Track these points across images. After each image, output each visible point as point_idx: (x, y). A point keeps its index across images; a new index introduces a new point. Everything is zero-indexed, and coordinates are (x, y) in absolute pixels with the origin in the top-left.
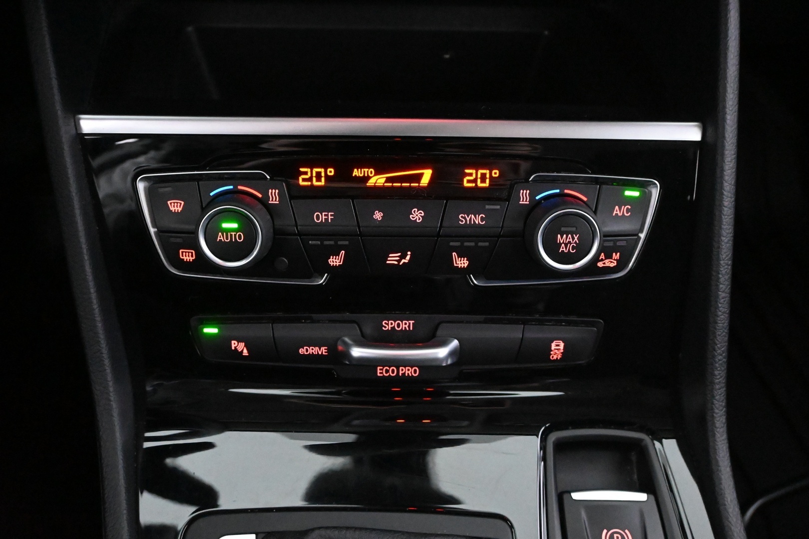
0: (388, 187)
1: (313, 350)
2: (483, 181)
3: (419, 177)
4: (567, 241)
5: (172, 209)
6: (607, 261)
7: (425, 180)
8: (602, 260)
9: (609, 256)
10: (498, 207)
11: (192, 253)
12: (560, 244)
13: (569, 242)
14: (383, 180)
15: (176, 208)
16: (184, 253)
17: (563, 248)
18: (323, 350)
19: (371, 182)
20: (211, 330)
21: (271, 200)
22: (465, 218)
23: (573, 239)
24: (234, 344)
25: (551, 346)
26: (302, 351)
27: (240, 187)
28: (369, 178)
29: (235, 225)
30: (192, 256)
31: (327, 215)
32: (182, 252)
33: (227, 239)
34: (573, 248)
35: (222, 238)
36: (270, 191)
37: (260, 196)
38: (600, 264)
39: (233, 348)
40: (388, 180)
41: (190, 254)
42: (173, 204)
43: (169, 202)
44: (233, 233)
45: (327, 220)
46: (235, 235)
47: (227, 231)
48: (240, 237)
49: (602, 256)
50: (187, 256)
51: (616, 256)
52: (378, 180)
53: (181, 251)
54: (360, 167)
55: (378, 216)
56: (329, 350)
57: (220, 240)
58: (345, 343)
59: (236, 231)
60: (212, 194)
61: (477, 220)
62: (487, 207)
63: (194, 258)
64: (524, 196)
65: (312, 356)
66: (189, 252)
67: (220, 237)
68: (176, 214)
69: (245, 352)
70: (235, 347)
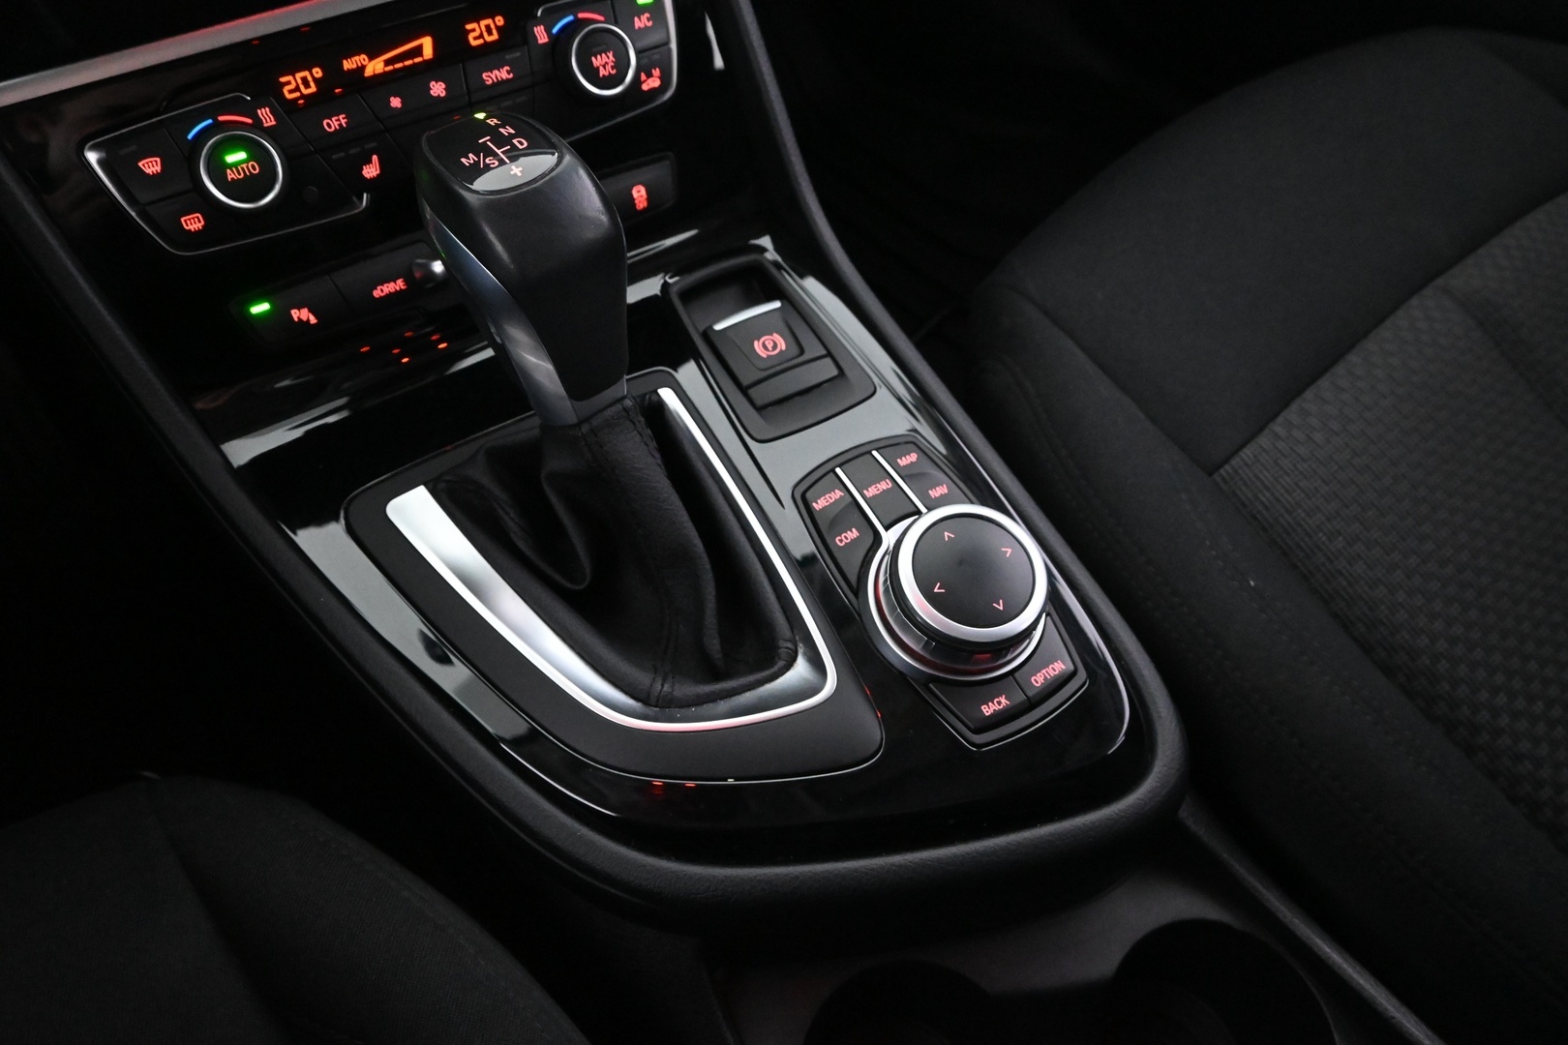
0: (390, 72)
1: (389, 288)
2: (490, 33)
3: (418, 50)
4: (603, 62)
5: (148, 171)
6: (650, 80)
7: (428, 52)
8: (645, 81)
9: (649, 75)
10: (518, 54)
11: (198, 218)
12: (598, 68)
13: (606, 63)
14: (382, 65)
15: (153, 169)
16: (188, 222)
17: (602, 72)
18: (400, 284)
19: (368, 72)
20: (260, 308)
21: (264, 121)
22: (489, 76)
23: (608, 58)
24: (295, 314)
25: (632, 195)
26: (377, 293)
27: (221, 118)
28: (363, 67)
29: (241, 155)
30: (200, 222)
31: (339, 120)
32: (185, 221)
33: (240, 174)
34: (612, 68)
35: (233, 176)
36: (259, 111)
37: (249, 121)
38: (645, 87)
39: (296, 320)
40: (387, 63)
41: (196, 220)
42: (146, 165)
43: (140, 164)
44: (244, 166)
45: (340, 125)
46: (247, 167)
47: (236, 165)
48: (254, 168)
49: (643, 77)
50: (193, 223)
51: (656, 72)
52: (375, 67)
53: (183, 219)
54: (349, 56)
55: (396, 102)
56: (406, 282)
57: (232, 179)
58: (421, 266)
59: (246, 161)
60: (190, 137)
61: (503, 74)
62: (507, 57)
63: (203, 223)
64: (541, 35)
65: (390, 295)
66: (193, 218)
67: (230, 175)
68: (155, 176)
69: (313, 320)
70: (298, 318)
